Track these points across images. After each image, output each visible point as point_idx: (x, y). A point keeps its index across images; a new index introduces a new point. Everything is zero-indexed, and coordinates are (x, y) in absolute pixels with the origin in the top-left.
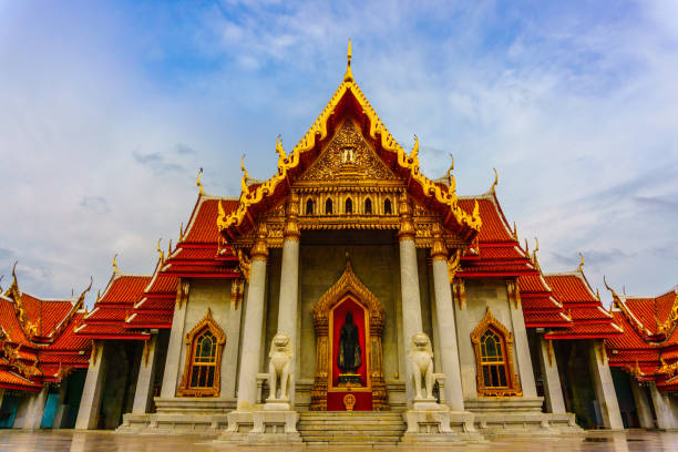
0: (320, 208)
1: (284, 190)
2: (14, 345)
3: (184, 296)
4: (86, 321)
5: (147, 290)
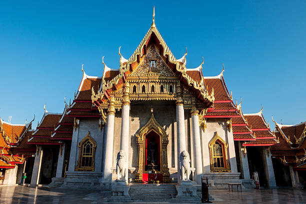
3: (77, 126)
4: (33, 136)
5: (60, 122)
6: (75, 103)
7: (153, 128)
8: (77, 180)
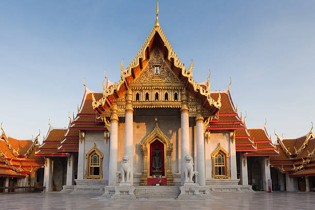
0: (142, 98)
2: (9, 159)
3: (82, 138)
4: (40, 149)
5: (66, 136)
6: (79, 117)
7: (157, 137)
8: (86, 187)
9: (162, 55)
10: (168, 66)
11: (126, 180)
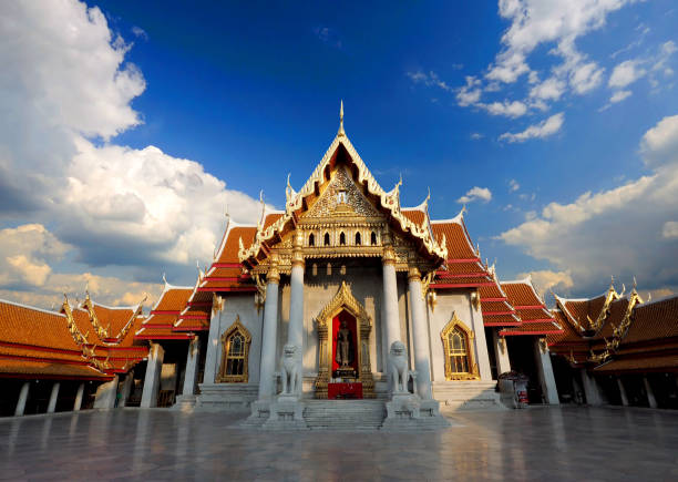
0: (319, 241)
1: (291, 226)
2: (90, 346)
3: (217, 306)
4: (145, 325)
5: (189, 301)
6: (214, 268)
7: (344, 305)
8: (217, 398)
9: (349, 175)
10: (359, 190)
11: (289, 391)
